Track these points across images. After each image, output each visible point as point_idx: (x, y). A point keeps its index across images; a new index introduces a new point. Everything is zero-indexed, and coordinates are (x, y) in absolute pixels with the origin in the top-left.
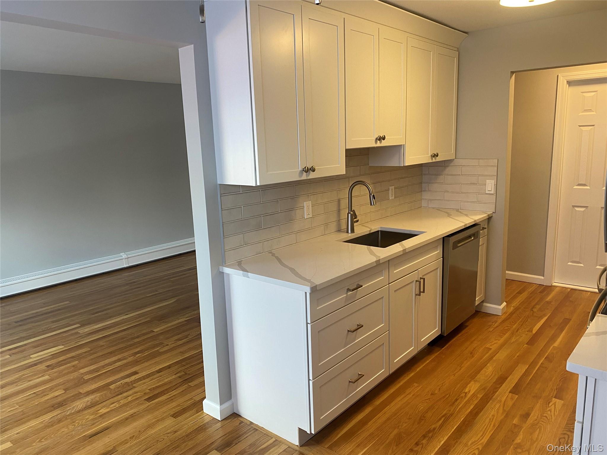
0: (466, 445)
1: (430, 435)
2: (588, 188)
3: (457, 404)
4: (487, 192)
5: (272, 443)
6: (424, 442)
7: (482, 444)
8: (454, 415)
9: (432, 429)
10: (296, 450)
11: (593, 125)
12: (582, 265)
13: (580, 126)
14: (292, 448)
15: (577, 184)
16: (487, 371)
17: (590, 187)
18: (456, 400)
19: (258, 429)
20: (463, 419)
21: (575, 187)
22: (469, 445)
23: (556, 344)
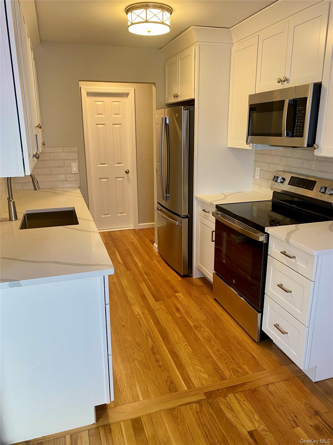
0: (177, 343)
1: (155, 350)
2: (107, 165)
3: (142, 323)
4: (73, 172)
5: (70, 440)
6: (158, 357)
7: (182, 337)
8: (150, 330)
9: (152, 347)
10: (98, 428)
11: (104, 124)
12: (110, 216)
13: (96, 124)
14: (92, 429)
15: (100, 163)
16: (130, 296)
17: (108, 165)
18: (139, 322)
19: (41, 441)
20: (156, 330)
21: (99, 166)
22: (178, 342)
23: (140, 265)
